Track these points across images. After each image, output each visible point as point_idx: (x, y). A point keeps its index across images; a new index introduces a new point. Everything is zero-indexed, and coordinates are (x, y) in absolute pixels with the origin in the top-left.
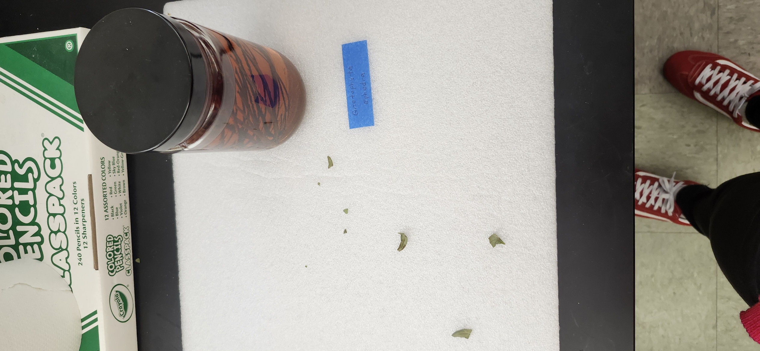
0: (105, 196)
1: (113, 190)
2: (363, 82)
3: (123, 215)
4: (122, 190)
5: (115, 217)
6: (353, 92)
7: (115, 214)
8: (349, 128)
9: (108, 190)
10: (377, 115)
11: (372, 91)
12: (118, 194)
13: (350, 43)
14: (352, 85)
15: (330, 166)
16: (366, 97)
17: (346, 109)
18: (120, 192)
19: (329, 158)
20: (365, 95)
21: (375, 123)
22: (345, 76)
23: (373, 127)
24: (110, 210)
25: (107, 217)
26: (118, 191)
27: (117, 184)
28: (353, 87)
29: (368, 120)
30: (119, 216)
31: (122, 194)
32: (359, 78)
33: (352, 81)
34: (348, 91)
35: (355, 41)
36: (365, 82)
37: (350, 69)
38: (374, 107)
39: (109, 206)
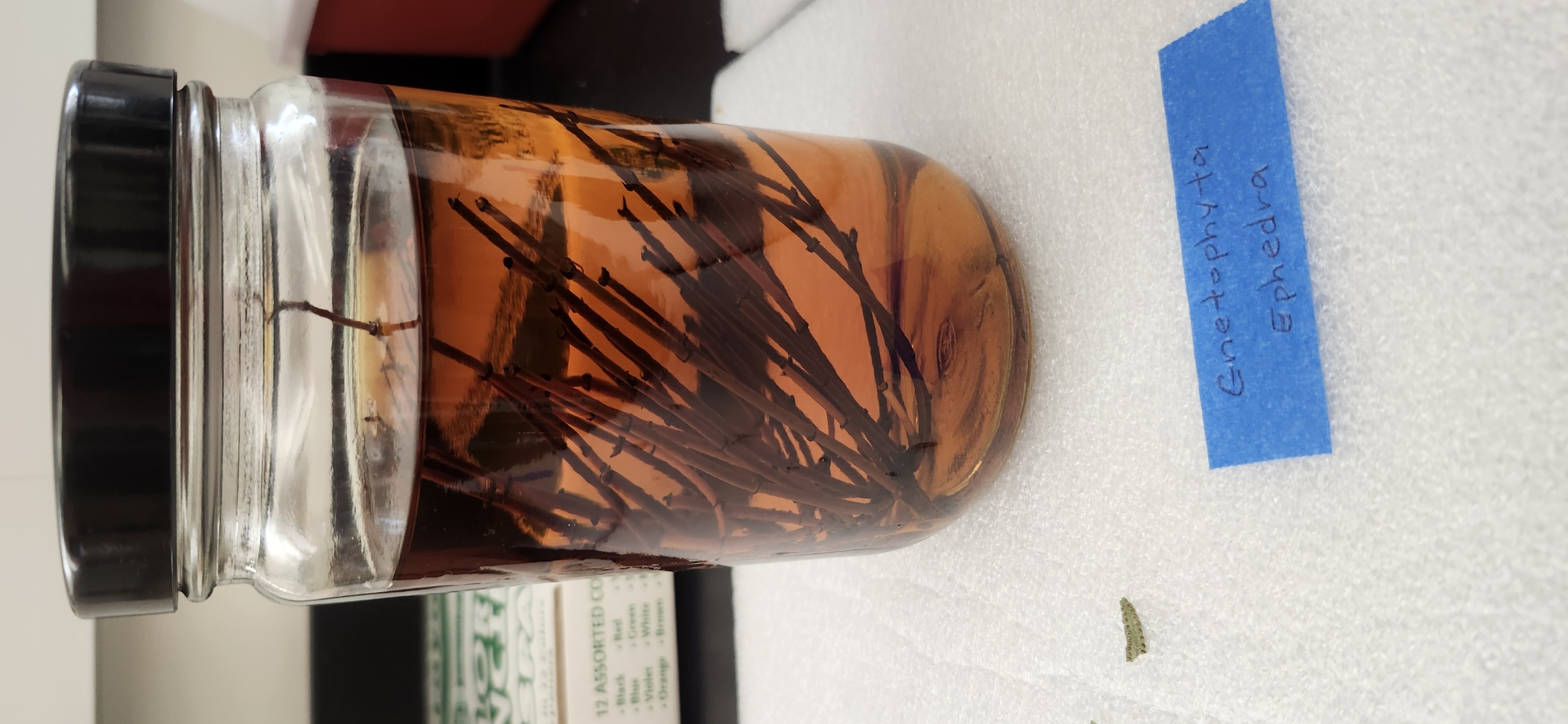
0: (598, 647)
1: (625, 628)
2: (1265, 217)
3: (656, 703)
4: (653, 626)
5: (628, 707)
6: (1217, 275)
7: (628, 697)
8: (1206, 461)
9: (608, 631)
10: (1347, 391)
11: (1312, 258)
12: (640, 641)
13: (1195, 30)
14: (1211, 241)
15: (1133, 652)
16: (1281, 294)
17: (1189, 366)
18: (646, 634)
19: (1128, 609)
20: (1276, 284)
21: (1337, 437)
22: (1179, 198)
23: (1325, 459)
24: (612, 690)
25: (602, 708)
26: (639, 629)
27: (639, 611)
28: (1218, 248)
29: (1297, 423)
30: (642, 705)
31: (653, 638)
32: (1240, 198)
33: (1209, 220)
34: (1192, 276)
35: (1213, 16)
36: (1272, 214)
37: (1199, 160)
38: (1326, 345)
39: (611, 674)
